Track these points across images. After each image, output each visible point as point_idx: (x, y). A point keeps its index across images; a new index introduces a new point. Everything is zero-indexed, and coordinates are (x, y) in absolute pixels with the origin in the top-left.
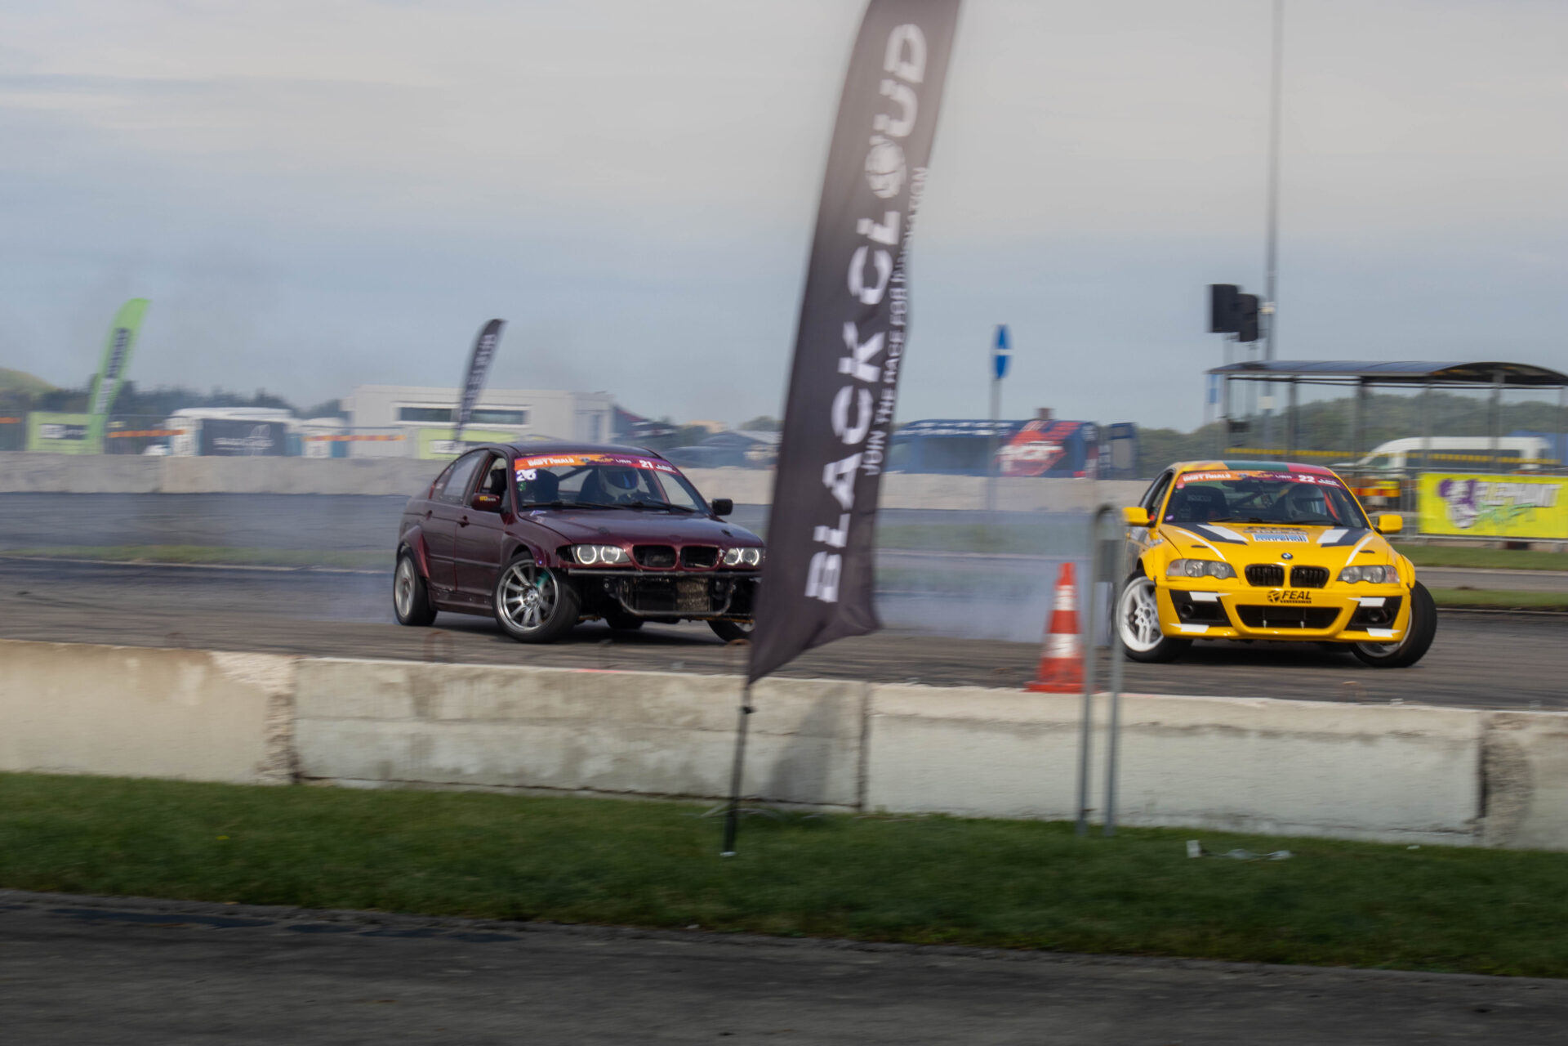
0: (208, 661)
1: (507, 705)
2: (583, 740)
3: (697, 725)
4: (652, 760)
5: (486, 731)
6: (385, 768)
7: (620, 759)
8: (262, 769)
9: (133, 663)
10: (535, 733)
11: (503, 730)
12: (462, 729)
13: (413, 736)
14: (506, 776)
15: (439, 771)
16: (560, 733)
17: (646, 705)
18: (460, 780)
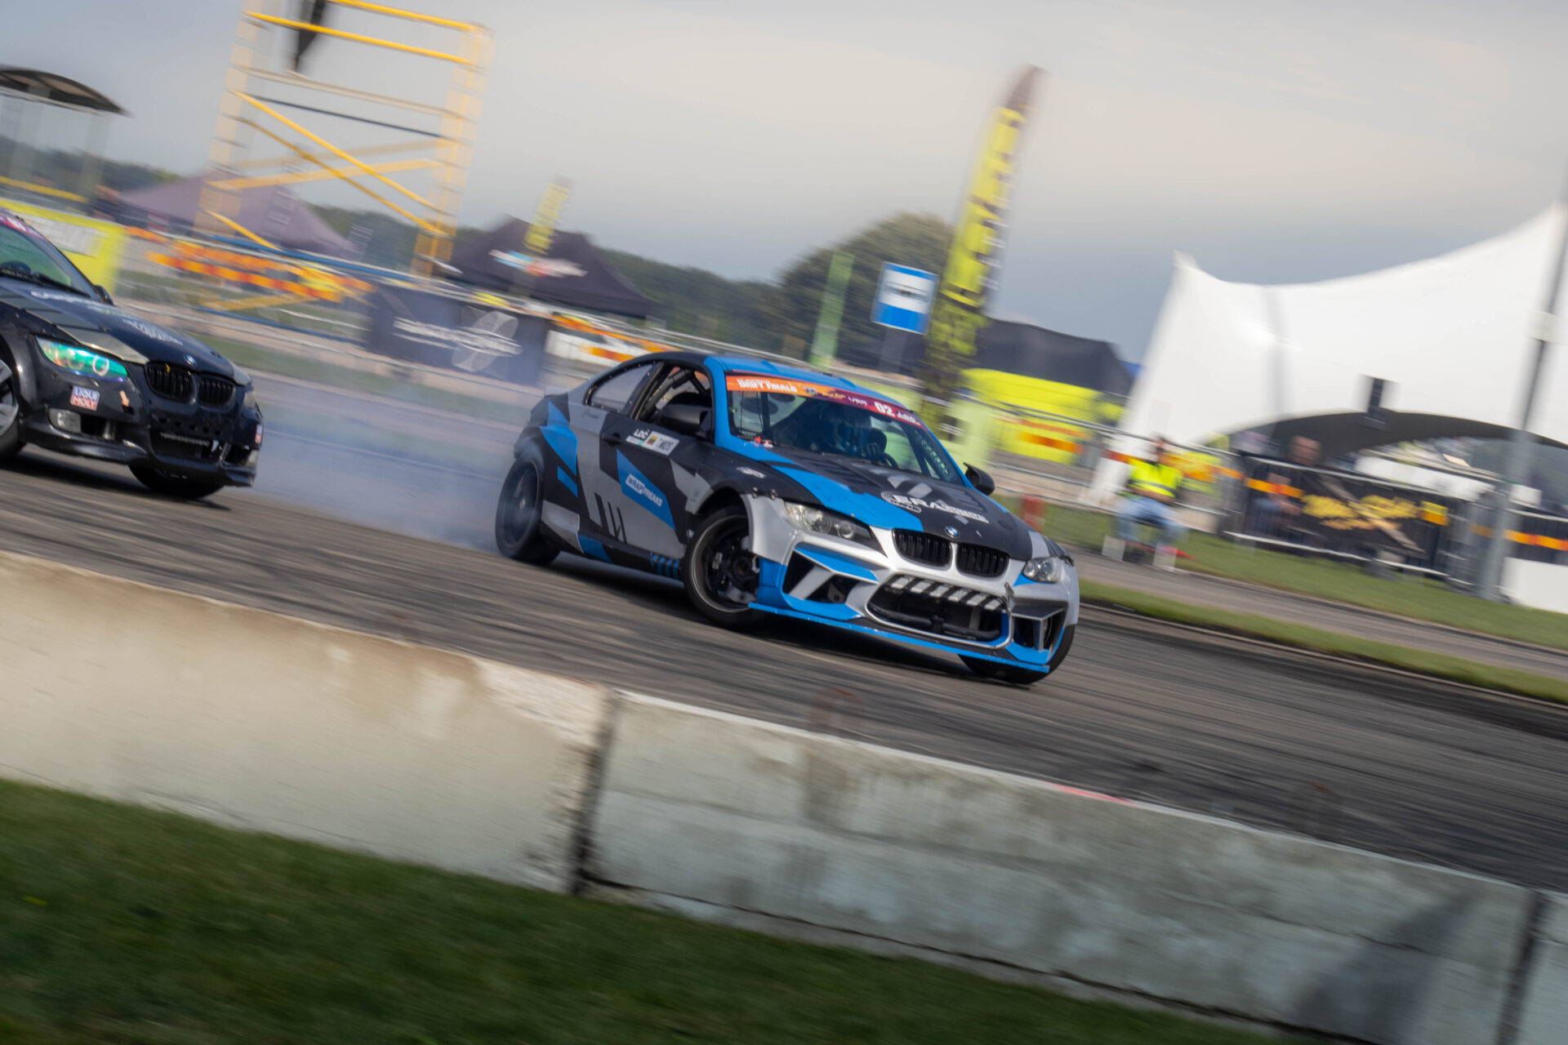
0: (469, 673)
1: (960, 827)
2: (1074, 902)
3: (1264, 910)
4: (1180, 947)
5: (917, 859)
6: (739, 892)
7: (1129, 940)
8: (533, 856)
9: (340, 654)
10: (998, 877)
11: (949, 864)
12: (877, 851)
13: (792, 849)
14: (940, 935)
15: (829, 908)
16: (1039, 884)
17: (1185, 864)
18: (859, 928)
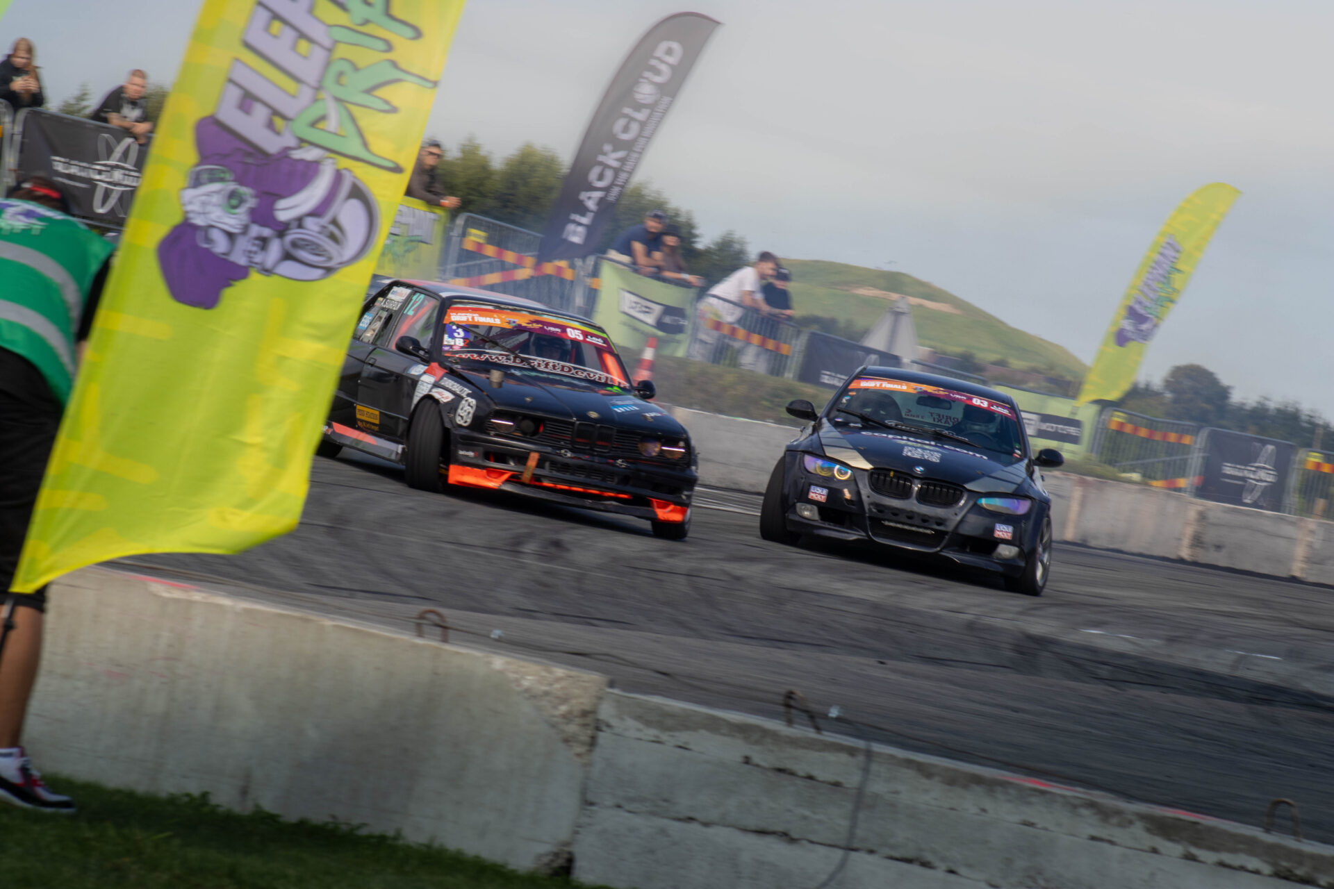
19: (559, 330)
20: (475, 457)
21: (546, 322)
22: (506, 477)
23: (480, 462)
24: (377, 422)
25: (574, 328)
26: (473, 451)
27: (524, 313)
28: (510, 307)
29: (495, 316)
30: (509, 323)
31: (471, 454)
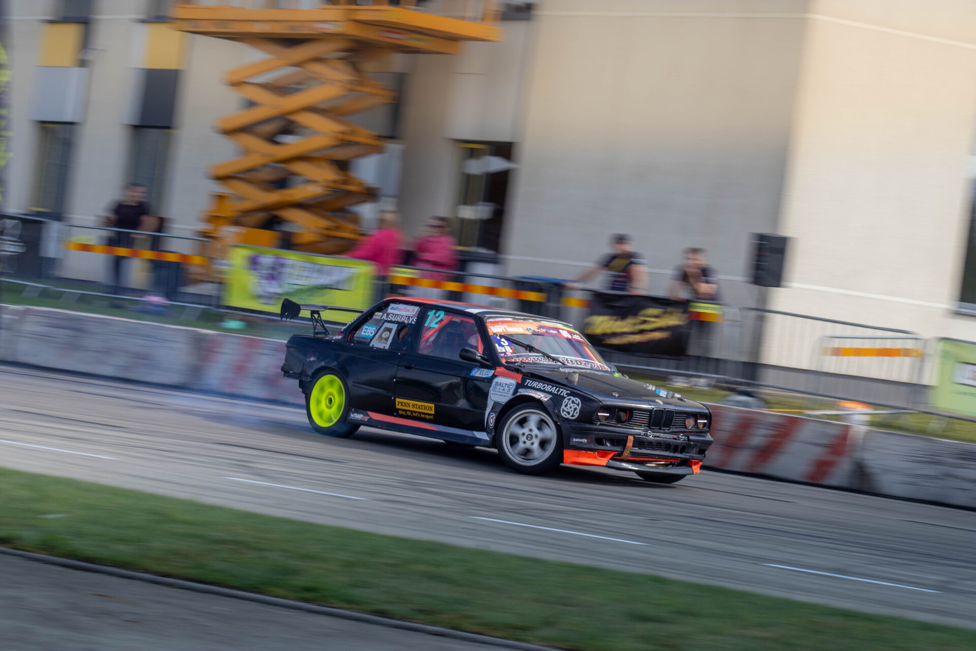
19: (555, 332)
20: (588, 443)
21: (548, 327)
22: (611, 456)
23: (593, 446)
24: (433, 412)
25: (563, 330)
26: (586, 438)
27: (530, 321)
28: (521, 318)
29: (517, 326)
30: (528, 330)
31: (585, 441)
